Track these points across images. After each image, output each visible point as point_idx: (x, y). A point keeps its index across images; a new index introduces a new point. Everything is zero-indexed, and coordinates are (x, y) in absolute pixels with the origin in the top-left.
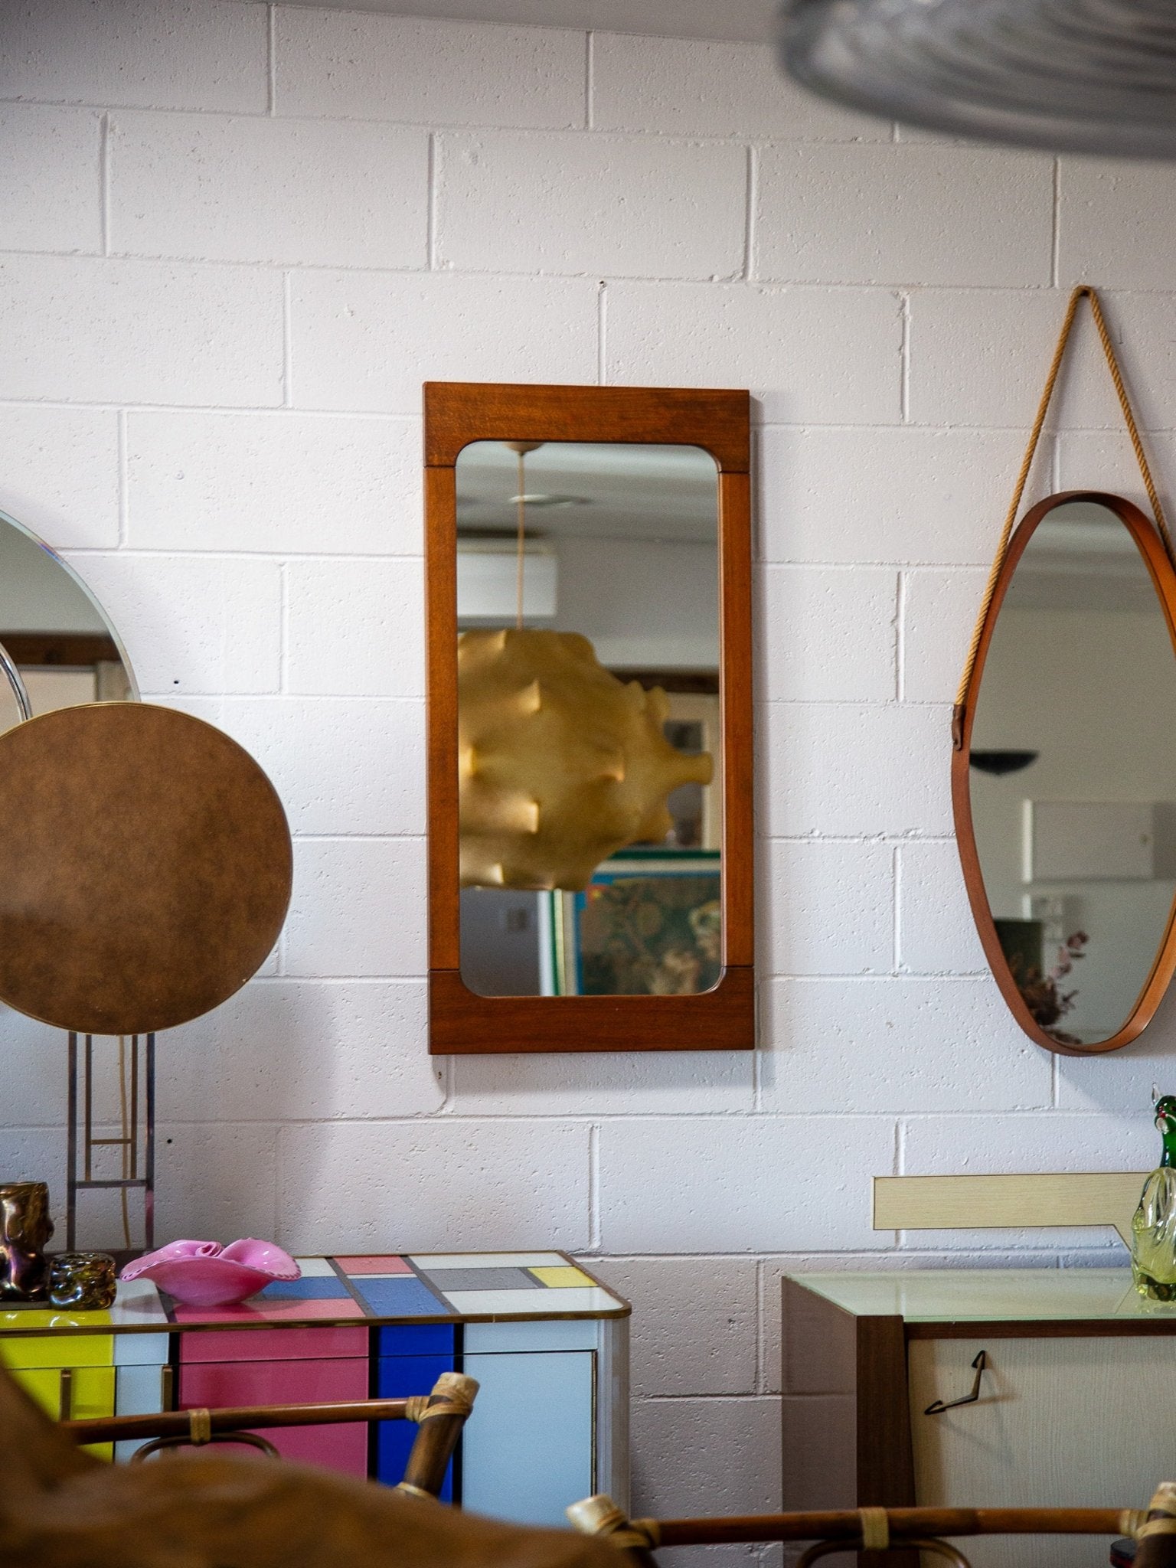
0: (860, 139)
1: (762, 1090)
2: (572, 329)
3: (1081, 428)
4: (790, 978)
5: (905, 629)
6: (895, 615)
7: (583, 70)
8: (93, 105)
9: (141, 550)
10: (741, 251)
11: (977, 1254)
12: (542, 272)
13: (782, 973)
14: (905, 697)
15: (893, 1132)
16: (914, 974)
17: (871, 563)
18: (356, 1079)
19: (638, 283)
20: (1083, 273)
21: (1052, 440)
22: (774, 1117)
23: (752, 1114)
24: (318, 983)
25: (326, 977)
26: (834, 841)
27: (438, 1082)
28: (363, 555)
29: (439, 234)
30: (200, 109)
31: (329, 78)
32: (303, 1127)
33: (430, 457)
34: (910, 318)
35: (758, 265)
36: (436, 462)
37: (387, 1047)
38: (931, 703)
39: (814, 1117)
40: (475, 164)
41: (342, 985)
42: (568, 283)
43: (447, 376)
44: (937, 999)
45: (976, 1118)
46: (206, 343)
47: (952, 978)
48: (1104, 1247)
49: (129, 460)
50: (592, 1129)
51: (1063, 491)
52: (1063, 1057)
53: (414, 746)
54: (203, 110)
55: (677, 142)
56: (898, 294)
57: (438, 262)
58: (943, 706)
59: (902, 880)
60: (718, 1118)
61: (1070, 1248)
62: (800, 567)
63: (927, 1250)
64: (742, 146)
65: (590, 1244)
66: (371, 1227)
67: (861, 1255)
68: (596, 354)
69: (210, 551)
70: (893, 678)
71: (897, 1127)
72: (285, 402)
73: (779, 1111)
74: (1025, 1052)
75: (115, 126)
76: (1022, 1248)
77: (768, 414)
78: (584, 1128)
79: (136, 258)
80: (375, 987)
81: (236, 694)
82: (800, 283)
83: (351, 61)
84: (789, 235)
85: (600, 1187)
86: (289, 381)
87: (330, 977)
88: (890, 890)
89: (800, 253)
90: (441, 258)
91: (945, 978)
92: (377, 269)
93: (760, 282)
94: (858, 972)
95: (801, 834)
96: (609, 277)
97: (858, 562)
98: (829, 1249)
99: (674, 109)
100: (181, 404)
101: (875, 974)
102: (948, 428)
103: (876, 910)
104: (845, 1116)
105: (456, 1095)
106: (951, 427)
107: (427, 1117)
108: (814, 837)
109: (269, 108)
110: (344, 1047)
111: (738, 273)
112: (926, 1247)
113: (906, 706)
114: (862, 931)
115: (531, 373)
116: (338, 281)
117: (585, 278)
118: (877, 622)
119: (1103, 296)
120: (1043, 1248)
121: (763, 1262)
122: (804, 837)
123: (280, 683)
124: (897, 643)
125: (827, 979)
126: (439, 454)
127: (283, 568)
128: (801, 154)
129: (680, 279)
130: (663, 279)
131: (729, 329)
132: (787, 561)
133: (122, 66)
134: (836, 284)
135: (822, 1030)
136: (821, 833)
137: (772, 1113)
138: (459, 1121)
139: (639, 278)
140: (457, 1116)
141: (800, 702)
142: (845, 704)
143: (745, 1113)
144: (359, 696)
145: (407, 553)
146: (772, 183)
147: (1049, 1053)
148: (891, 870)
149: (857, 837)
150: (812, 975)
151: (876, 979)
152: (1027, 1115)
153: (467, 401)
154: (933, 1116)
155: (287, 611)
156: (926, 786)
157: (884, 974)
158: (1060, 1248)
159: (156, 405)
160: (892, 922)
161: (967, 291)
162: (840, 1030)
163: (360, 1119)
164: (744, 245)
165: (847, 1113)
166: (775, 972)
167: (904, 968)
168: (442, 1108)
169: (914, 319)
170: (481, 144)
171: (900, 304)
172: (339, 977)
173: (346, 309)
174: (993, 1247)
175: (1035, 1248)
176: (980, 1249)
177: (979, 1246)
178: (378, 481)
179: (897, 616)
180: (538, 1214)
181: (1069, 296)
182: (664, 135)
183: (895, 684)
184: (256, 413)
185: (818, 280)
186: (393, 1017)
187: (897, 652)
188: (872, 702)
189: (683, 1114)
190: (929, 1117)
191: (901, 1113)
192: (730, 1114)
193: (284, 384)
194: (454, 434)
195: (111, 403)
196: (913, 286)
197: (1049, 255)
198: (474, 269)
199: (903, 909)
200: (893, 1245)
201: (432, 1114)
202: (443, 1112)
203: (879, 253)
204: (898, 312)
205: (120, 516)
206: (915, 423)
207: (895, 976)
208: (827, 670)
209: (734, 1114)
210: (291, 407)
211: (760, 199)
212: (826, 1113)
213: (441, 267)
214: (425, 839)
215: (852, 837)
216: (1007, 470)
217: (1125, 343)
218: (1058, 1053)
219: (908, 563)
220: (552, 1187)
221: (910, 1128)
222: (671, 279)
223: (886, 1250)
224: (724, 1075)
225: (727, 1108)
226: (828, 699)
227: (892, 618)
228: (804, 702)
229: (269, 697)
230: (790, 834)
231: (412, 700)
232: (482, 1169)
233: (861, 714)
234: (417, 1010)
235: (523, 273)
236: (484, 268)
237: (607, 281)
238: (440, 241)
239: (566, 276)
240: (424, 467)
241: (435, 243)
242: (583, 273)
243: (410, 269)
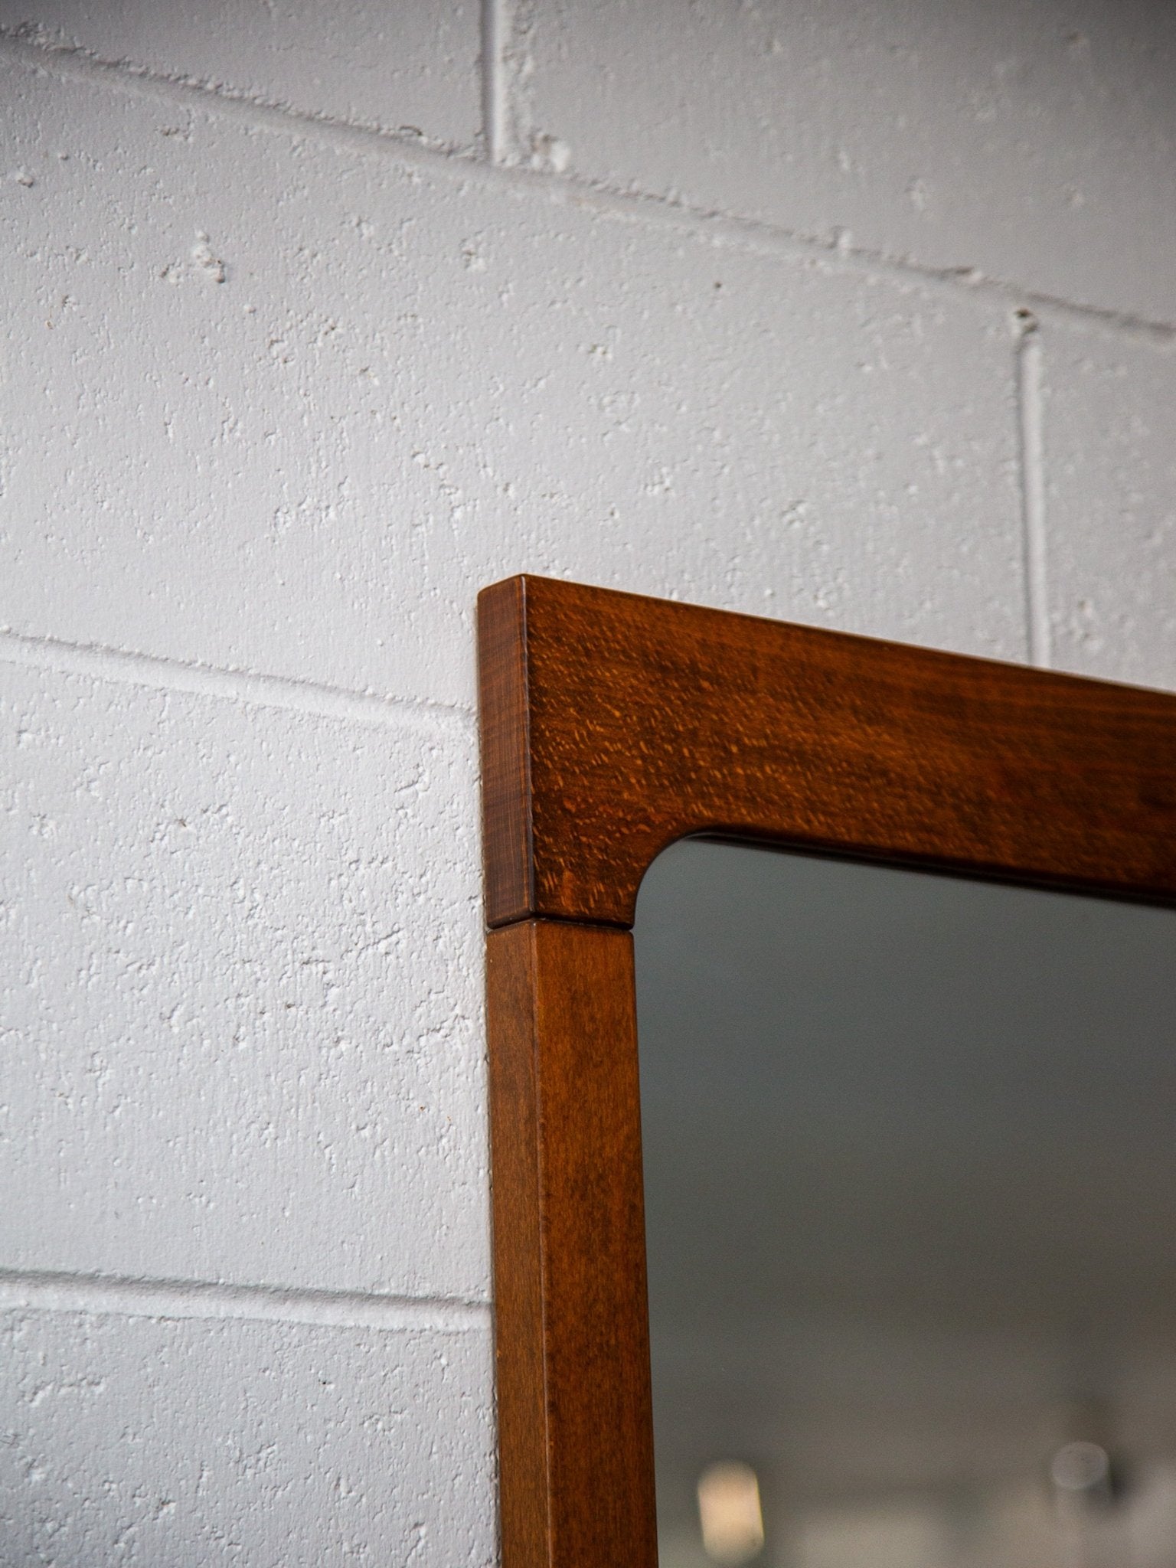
2: (940, 465)
12: (845, 241)
19: (1130, 341)
28: (256, 1290)
29: (517, 31)
36: (567, 904)
42: (925, 295)
57: (513, 137)
90: (526, 122)
92: (310, 119)
96: (1042, 300)
116: (168, 133)
117: (975, 287)
126: (579, 868)
139: (1131, 323)
153: (663, 669)
198: (635, 186)
213: (525, 158)
235: (789, 233)
236: (668, 189)
237: (1043, 315)
238: (523, 56)
239: (918, 269)
240: (495, 924)
241: (505, 59)
242: (965, 271)
243: (424, 140)
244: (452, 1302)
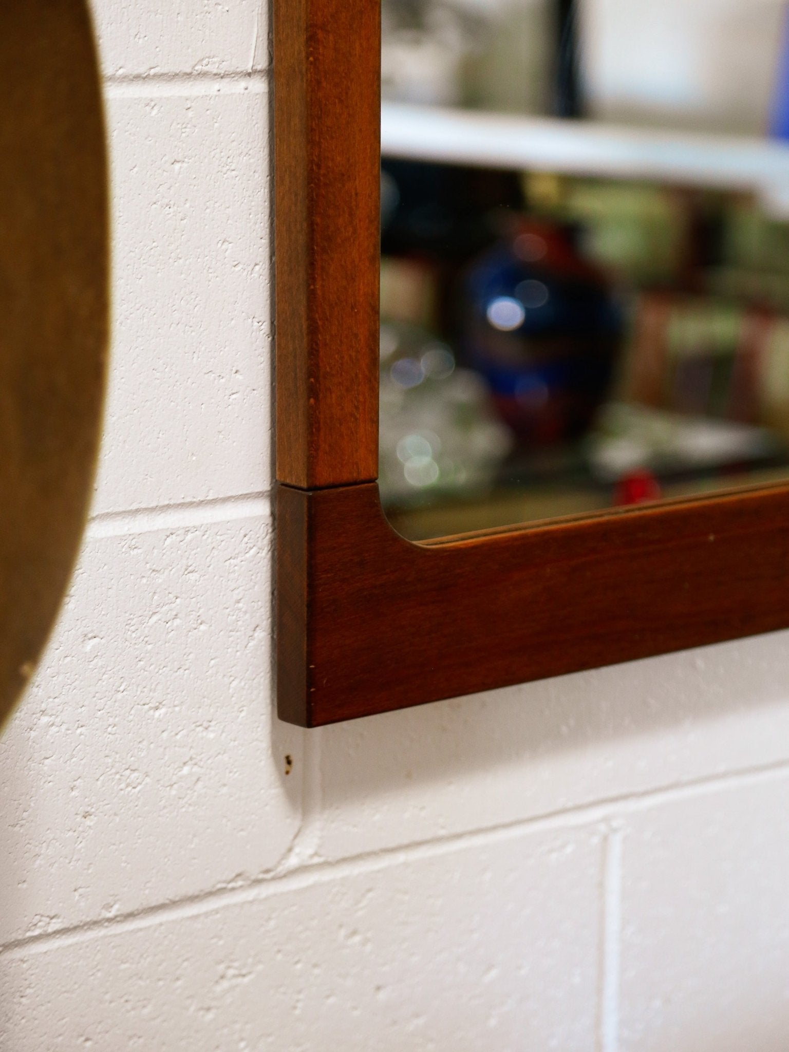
18: (86, 815)
27: (284, 784)
37: (162, 711)
78: (592, 837)
105: (323, 810)
107: (255, 883)
110: (54, 729)
138: (326, 876)
140: (325, 865)
163: (95, 923)
168: (290, 850)
186: (177, 622)
201: (267, 871)
214: (259, 87)
232: (378, 988)
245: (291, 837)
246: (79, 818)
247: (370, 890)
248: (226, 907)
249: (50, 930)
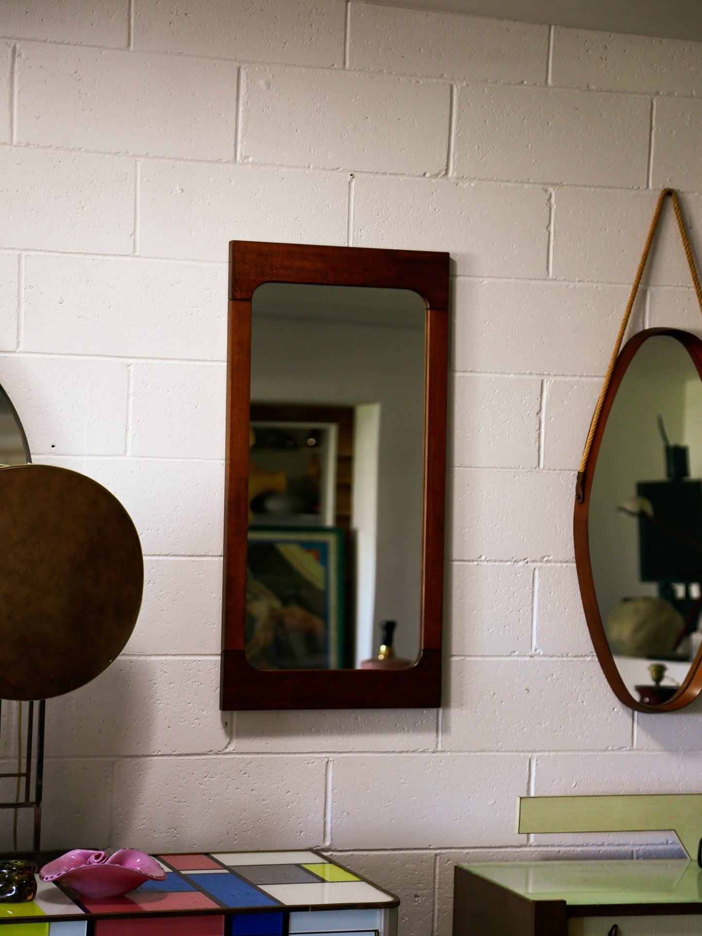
0: (525, 82)
1: (442, 735)
2: (330, 207)
3: (664, 285)
4: (463, 658)
5: (546, 419)
6: (539, 409)
7: (343, 27)
8: (6, 38)
9: (32, 353)
10: (445, 157)
11: (580, 849)
12: (311, 166)
13: (458, 654)
14: (544, 466)
15: (528, 764)
16: (544, 656)
17: (524, 373)
18: (169, 727)
19: (376, 177)
20: (668, 180)
21: (644, 293)
22: (450, 754)
23: (435, 752)
24: (144, 659)
25: (150, 655)
26: (494, 563)
27: (225, 729)
28: (185, 359)
29: (242, 137)
30: (82, 43)
31: (170, 25)
32: (131, 761)
33: (235, 293)
34: (555, 207)
35: (456, 166)
36: (239, 297)
37: (191, 705)
38: (561, 470)
39: (476, 754)
40: (269, 90)
41: (161, 661)
42: (329, 174)
43: (246, 236)
44: (559, 673)
45: (582, 755)
46: (81, 209)
47: (569, 659)
48: (663, 844)
49: (25, 289)
50: (327, 762)
51: (651, 327)
52: (640, 713)
53: (215, 494)
54: (83, 44)
55: (405, 80)
56: (547, 189)
57: (241, 157)
58: (568, 472)
59: (538, 591)
60: (412, 755)
61: (641, 845)
62: (478, 375)
63: (548, 846)
64: (447, 84)
65: (324, 843)
66: (175, 831)
67: (504, 850)
68: (346, 224)
69: (81, 355)
70: (537, 453)
71: (530, 761)
72: (134, 251)
73: (453, 750)
74: (615, 710)
75: (21, 53)
76: (609, 845)
77: (460, 269)
78: (322, 762)
79: (33, 147)
80: (184, 662)
81: (95, 455)
82: (483, 180)
83: (186, 14)
84: (477, 147)
85: (332, 802)
86: (138, 237)
87: (153, 655)
88: (531, 597)
89: (484, 159)
90: (244, 154)
91: (565, 659)
92: (200, 161)
93: (456, 178)
94: (508, 654)
95: (472, 558)
96: (356, 171)
97: (515, 372)
98: (483, 845)
99: (403, 57)
100: (63, 250)
101: (518, 656)
102: (577, 282)
103: (521, 611)
104: (497, 754)
105: (236, 738)
106: (579, 281)
107: (216, 754)
108: (481, 561)
109: (129, 45)
110: (161, 704)
111: (442, 171)
112: (547, 844)
113: (544, 472)
114: (511, 626)
115: (302, 236)
116: (173, 168)
117: (341, 171)
118: (527, 413)
119: (680, 196)
120: (624, 845)
121: (439, 855)
122: (475, 560)
123: (125, 449)
124: (540, 428)
125: (487, 659)
126: (241, 291)
127: (130, 368)
128: (486, 92)
129: (404, 174)
130: (393, 174)
131: (435, 210)
132: (469, 370)
133: (28, 10)
134: (507, 181)
135: (483, 694)
136: (486, 558)
137: (448, 751)
138: (237, 756)
139: (377, 173)
140: (237, 753)
141: (475, 467)
142: (506, 470)
143: (430, 751)
144: (179, 458)
145: (215, 359)
146: (467, 111)
147: (630, 710)
148: (532, 584)
149: (510, 561)
150: (477, 656)
151: (519, 659)
152: (615, 753)
153: (260, 255)
154: (555, 753)
155: (132, 398)
156: (556, 527)
157: (524, 656)
158: (634, 845)
159: (46, 251)
160: (531, 619)
161: (592, 189)
162: (495, 694)
163: (170, 755)
164: (447, 152)
165: (498, 751)
166: (453, 654)
167: (538, 651)
168: (227, 747)
169: (557, 207)
170: (273, 76)
171: (549, 197)
172: (159, 655)
173: (178, 188)
174: (591, 844)
175: (618, 845)
176: (582, 845)
177: (581, 843)
178: (197, 308)
179: (540, 410)
180: (290, 822)
181: (658, 195)
182: (395, 74)
183: (538, 457)
184: (115, 258)
185: (495, 179)
186: (195, 683)
187: (539, 434)
188: (523, 469)
189: (389, 752)
190: (552, 754)
191: (533, 751)
192: (421, 752)
193: (134, 239)
194: (251, 277)
195: (14, 249)
196: (557, 184)
197: (646, 166)
198: (266, 162)
199: (539, 611)
200: (525, 842)
201: (219, 751)
202: (228, 750)
203: (536, 160)
204: (547, 201)
205: (18, 329)
206: (556, 278)
207: (531, 656)
208: (494, 446)
209: (423, 752)
210: (138, 255)
211: (459, 121)
212: (484, 751)
213: (243, 161)
214: (222, 559)
215: (507, 561)
216: (615, 312)
217: (693, 228)
218: (637, 710)
219: (549, 373)
220: (300, 803)
221: (539, 762)
222: (398, 174)
223: (521, 846)
224: (417, 724)
225: (418, 748)
226: (494, 466)
227: (537, 411)
228: (477, 467)
229: (117, 458)
230: (465, 558)
231: (216, 462)
232: (253, 790)
233: (515, 476)
234: (212, 679)
235: (299, 167)
236: (273, 162)
237: (355, 174)
238: (244, 142)
239: (328, 169)
240: (229, 300)
241: (240, 143)
242: (339, 168)
243: (223, 161)
244: (220, 361)
245: (227, 743)
246: (167, 728)
247: (250, 763)
248: (207, 759)
249: (159, 754)
